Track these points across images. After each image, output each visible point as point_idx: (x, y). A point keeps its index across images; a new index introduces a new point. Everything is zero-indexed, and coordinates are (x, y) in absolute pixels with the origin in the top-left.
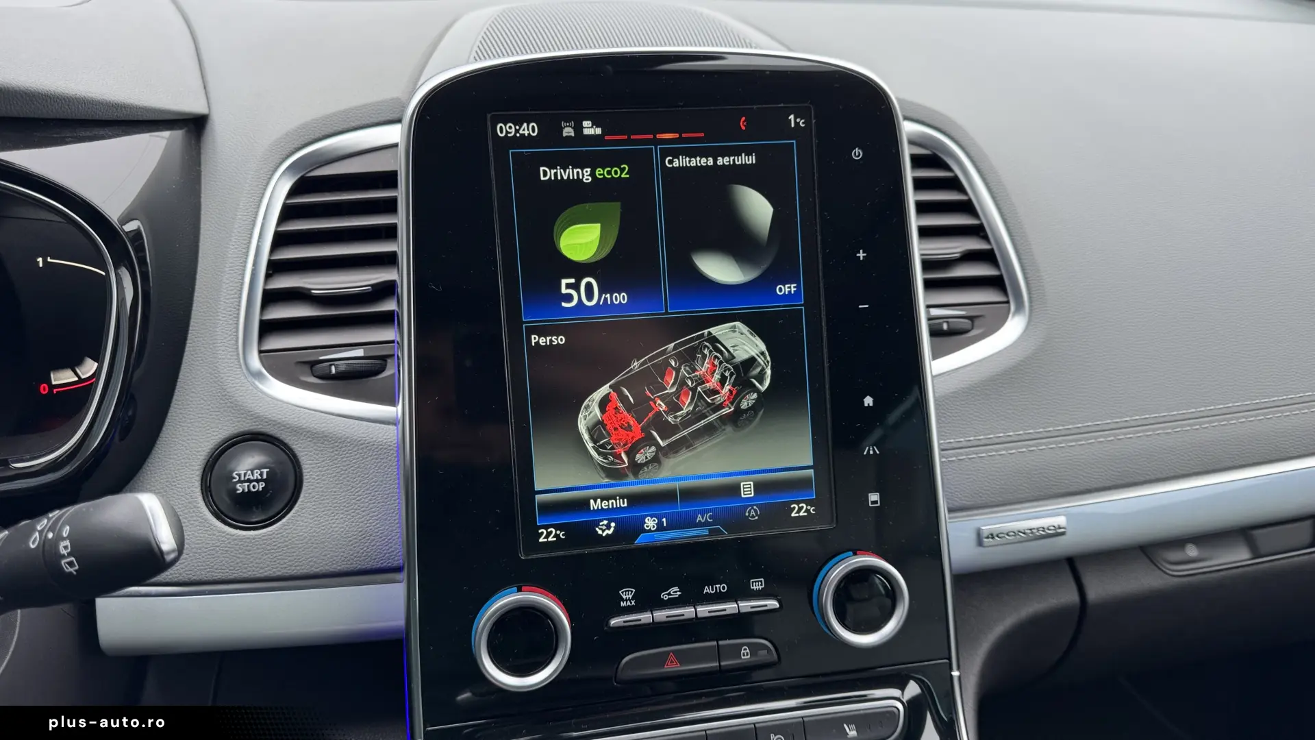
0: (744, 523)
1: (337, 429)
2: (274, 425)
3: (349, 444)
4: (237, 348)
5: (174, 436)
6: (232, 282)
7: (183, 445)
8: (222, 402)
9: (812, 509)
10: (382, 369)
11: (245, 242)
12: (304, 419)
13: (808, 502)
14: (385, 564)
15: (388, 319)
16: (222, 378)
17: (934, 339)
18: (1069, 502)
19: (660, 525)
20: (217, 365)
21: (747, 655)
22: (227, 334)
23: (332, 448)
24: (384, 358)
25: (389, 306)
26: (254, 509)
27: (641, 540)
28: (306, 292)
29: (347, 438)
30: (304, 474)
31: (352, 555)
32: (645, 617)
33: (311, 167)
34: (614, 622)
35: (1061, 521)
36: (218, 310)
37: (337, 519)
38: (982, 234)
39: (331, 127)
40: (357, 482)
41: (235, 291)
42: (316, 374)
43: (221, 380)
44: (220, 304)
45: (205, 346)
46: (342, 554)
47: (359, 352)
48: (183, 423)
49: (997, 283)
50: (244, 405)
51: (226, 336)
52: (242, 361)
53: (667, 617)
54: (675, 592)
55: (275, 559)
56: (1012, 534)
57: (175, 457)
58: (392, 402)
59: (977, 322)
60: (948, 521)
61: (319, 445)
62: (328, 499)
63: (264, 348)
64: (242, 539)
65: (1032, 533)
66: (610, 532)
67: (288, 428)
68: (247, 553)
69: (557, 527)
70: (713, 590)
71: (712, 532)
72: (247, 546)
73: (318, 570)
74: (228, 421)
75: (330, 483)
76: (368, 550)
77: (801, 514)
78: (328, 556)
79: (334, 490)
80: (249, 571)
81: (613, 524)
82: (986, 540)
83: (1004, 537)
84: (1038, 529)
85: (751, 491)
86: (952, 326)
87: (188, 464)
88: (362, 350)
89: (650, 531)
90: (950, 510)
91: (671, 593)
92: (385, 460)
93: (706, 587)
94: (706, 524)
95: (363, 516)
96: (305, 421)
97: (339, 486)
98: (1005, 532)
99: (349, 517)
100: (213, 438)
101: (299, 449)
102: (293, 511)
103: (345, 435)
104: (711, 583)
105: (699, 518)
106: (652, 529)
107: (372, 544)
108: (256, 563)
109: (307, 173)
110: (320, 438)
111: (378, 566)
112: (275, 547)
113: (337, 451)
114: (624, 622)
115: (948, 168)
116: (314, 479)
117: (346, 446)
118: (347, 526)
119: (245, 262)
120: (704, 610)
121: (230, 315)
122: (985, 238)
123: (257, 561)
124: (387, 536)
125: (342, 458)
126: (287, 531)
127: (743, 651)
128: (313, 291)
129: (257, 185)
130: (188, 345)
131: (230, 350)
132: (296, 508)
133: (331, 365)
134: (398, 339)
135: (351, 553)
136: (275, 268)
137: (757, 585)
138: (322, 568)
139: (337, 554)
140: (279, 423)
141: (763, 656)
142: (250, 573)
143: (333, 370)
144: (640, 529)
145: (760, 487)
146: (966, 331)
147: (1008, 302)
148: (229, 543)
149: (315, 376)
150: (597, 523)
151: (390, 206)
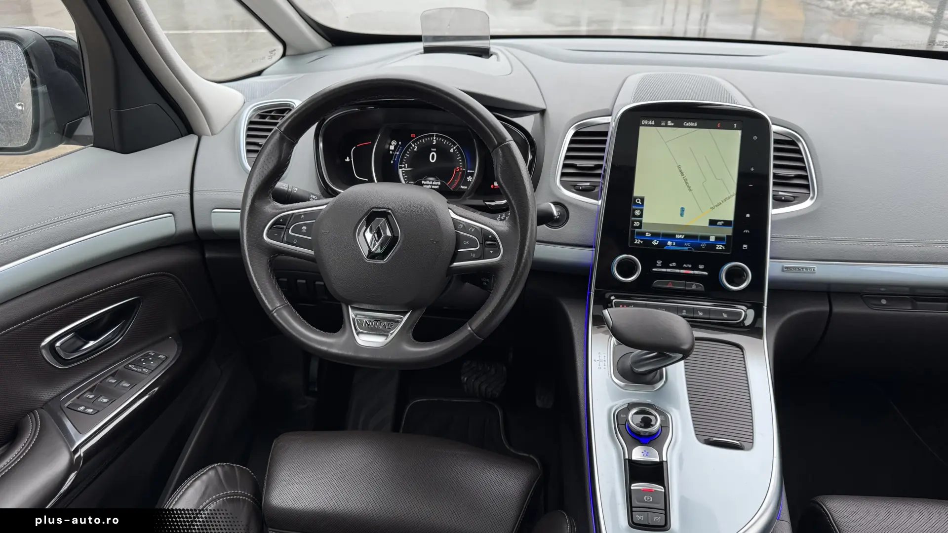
0: (701, 249)
3: (585, 210)
4: (555, 179)
6: (555, 160)
8: (550, 191)
9: (724, 248)
10: (594, 189)
11: (559, 149)
13: (723, 245)
14: (589, 244)
15: (599, 175)
17: (776, 201)
19: (673, 244)
20: (549, 183)
21: (695, 287)
23: (578, 210)
24: (597, 187)
25: (600, 171)
26: (556, 223)
27: (666, 248)
30: (570, 215)
31: (580, 240)
32: (664, 270)
33: (580, 128)
34: (654, 270)
36: (551, 168)
37: (576, 230)
38: (803, 170)
40: (584, 219)
41: (556, 163)
43: (550, 187)
44: (551, 166)
45: (546, 178)
47: (588, 184)
49: (807, 187)
50: (555, 194)
52: (556, 182)
53: (671, 271)
54: (674, 264)
55: (559, 237)
58: (597, 200)
59: (796, 199)
61: (575, 209)
62: (575, 223)
63: (561, 180)
66: (657, 244)
67: (566, 202)
68: (552, 235)
69: (641, 240)
70: (686, 266)
71: (689, 249)
72: (553, 233)
73: (569, 242)
75: (576, 219)
78: (575, 239)
79: (577, 222)
81: (658, 242)
82: (785, 270)
83: (792, 269)
86: (786, 198)
88: (590, 183)
89: (669, 246)
90: (771, 258)
92: (592, 215)
94: (688, 246)
95: (584, 230)
96: (572, 202)
97: (579, 220)
99: (580, 229)
101: (569, 209)
103: (583, 207)
104: (686, 264)
105: (686, 244)
107: (586, 238)
109: (579, 130)
111: (586, 244)
112: (560, 234)
114: (657, 270)
115: (798, 146)
116: (572, 217)
118: (579, 232)
119: (559, 155)
120: (682, 271)
121: (554, 169)
122: (806, 171)
126: (563, 231)
127: (693, 286)
128: (576, 165)
129: (564, 132)
131: (553, 179)
132: (567, 224)
134: (603, 182)
136: (567, 157)
137: (701, 267)
141: (700, 288)
142: (551, 241)
143: (581, 188)
144: (666, 244)
146: (790, 201)
147: (809, 194)
149: (575, 189)
150: (653, 240)
151: (604, 142)
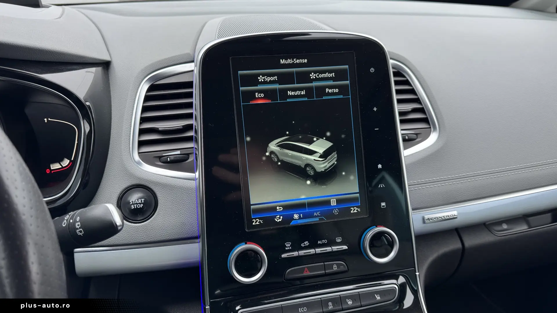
0: (333, 216)
1: (172, 182)
2: (146, 181)
3: (176, 188)
4: (130, 152)
5: (105, 187)
6: (127, 126)
7: (109, 190)
8: (124, 173)
9: (359, 210)
10: (188, 159)
11: (131, 110)
12: (158, 179)
13: (357, 207)
14: (191, 235)
15: (189, 139)
16: (124, 163)
17: (404, 142)
18: (457, 205)
19: (300, 217)
20: (122, 158)
21: (336, 268)
22: (126, 146)
23: (170, 190)
24: (188, 155)
25: (191, 134)
26: (139, 215)
27: (293, 223)
28: (157, 129)
29: (176, 186)
30: (159, 201)
31: (178, 232)
32: (295, 254)
33: (155, 80)
34: (284, 256)
35: (455, 213)
36: (122, 137)
37: (172, 218)
38: (419, 102)
39: (163, 64)
40: (180, 203)
41: (128, 129)
42: (161, 161)
43: (124, 164)
44: (122, 134)
45: (117, 151)
46: (174, 232)
47: (178, 152)
48: (109, 181)
49: (426, 120)
50: (134, 173)
51: (125, 147)
52: (132, 157)
53: (304, 253)
54: (307, 243)
55: (148, 235)
56: (437, 218)
57: (106, 195)
58: (193, 171)
59: (419, 136)
60: (412, 214)
61: (164, 189)
62: (168, 210)
63: (140, 151)
64: (135, 227)
65: (444, 218)
66: (280, 220)
67: (152, 183)
68: (136, 232)
69: (259, 219)
70: (321, 242)
71: (320, 220)
72: (136, 230)
73: (165, 239)
74: (127, 180)
75: (169, 204)
76: (185, 230)
77: (355, 212)
78: (169, 233)
79: (171, 206)
80: (137, 240)
81: (281, 217)
82: (426, 221)
83: (433, 219)
84: (446, 216)
85: (335, 203)
86: (409, 138)
87: (111, 198)
88: (179, 151)
89: (296, 219)
90: (413, 209)
91: (305, 244)
92: (190, 194)
93: (319, 241)
94: (318, 216)
95: (183, 216)
96: (158, 180)
97: (173, 205)
98: (434, 217)
99: (177, 217)
100: (121, 187)
101: (157, 191)
102: (155, 215)
103: (174, 185)
104: (321, 240)
105: (315, 214)
106: (297, 219)
107: (186, 228)
108: (140, 237)
109: (154, 83)
110: (164, 186)
111: (189, 236)
112: (148, 230)
113: (171, 191)
114: (287, 255)
115: (405, 77)
116: (162, 202)
117: (175, 189)
118: (176, 220)
119: (132, 118)
120: (319, 250)
121: (127, 139)
123: (140, 236)
124: (192, 224)
125: (174, 194)
126: (152, 223)
127: (334, 267)
128: (160, 129)
129: (135, 88)
130: (109, 151)
131: (127, 152)
132: (156, 214)
133: (168, 158)
134: (196, 147)
135: (178, 231)
136: (143, 120)
137: (339, 240)
138: (166, 238)
139: (172, 232)
140: (148, 181)
141: (342, 268)
142: (137, 241)
144: (292, 219)
145: (338, 201)
146: (414, 139)
147: (430, 128)
148: (129, 229)
149: (161, 162)
150: (275, 217)
151: (190, 95)
